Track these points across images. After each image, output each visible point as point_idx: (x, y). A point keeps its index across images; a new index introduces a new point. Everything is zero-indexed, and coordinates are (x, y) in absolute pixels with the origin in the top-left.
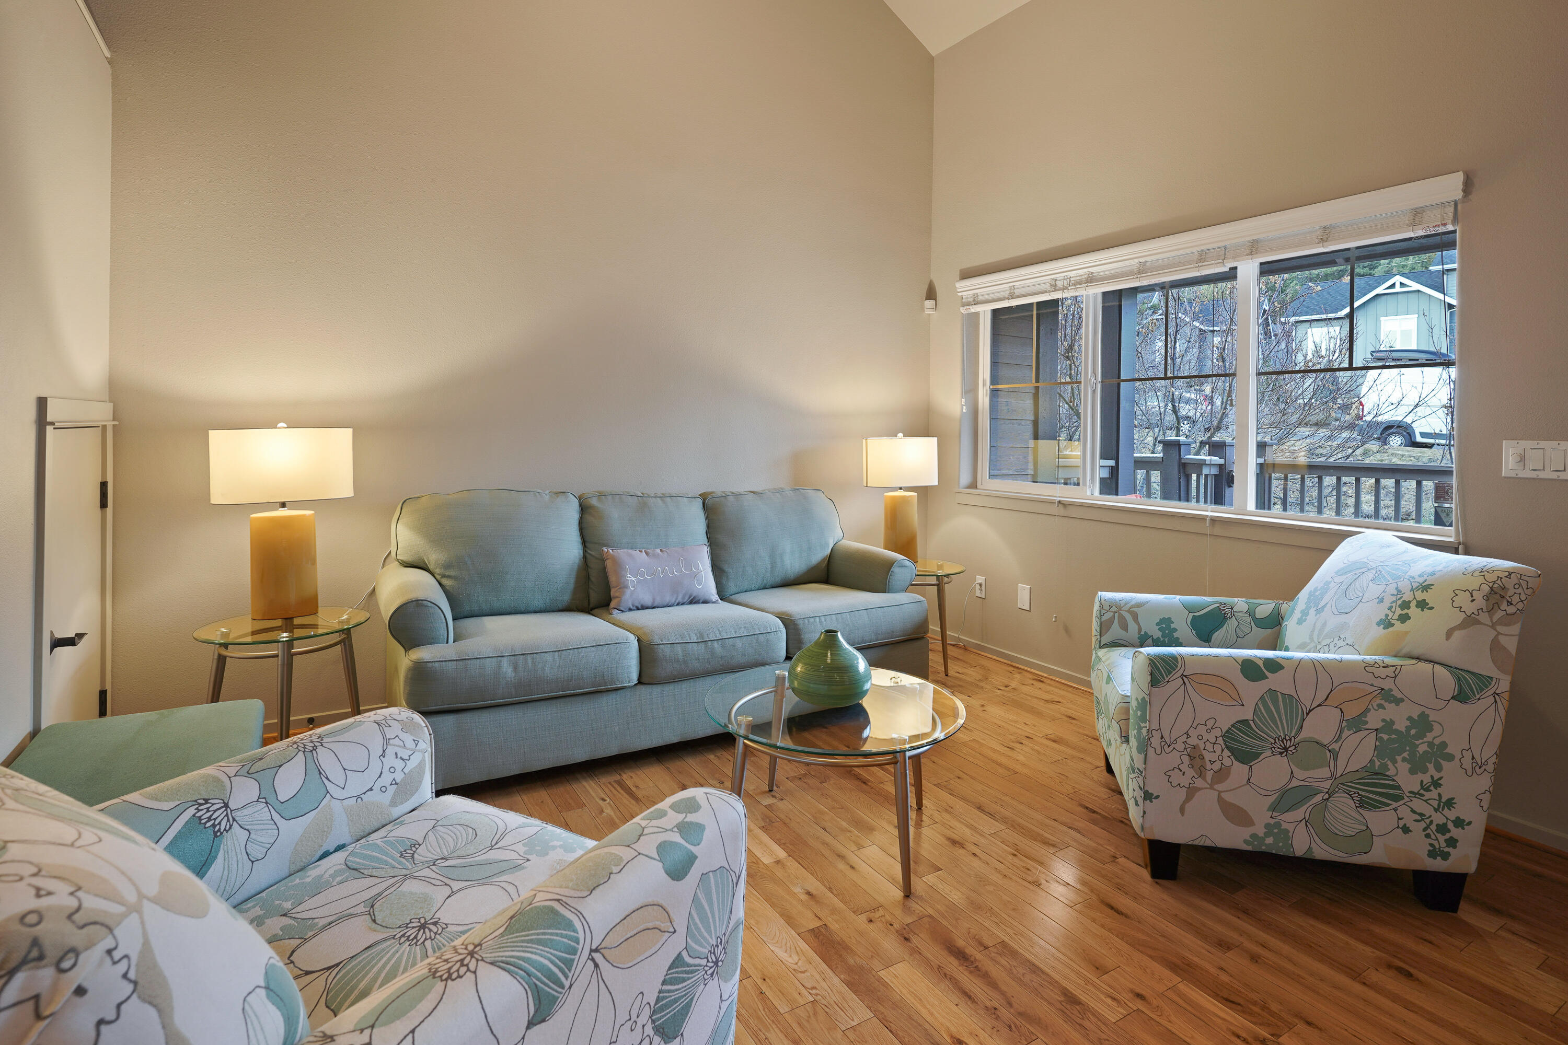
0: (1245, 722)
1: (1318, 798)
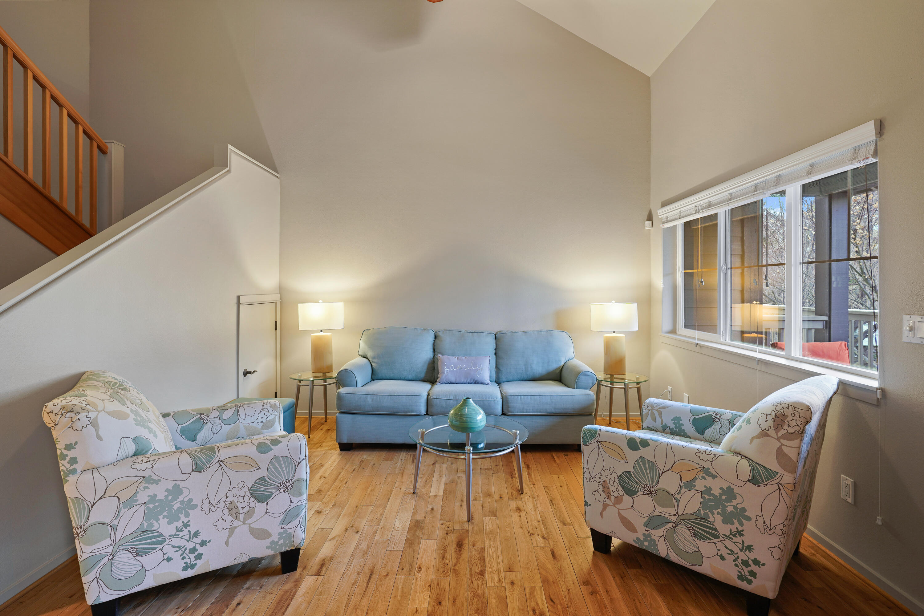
0: (628, 473)
1: (670, 525)
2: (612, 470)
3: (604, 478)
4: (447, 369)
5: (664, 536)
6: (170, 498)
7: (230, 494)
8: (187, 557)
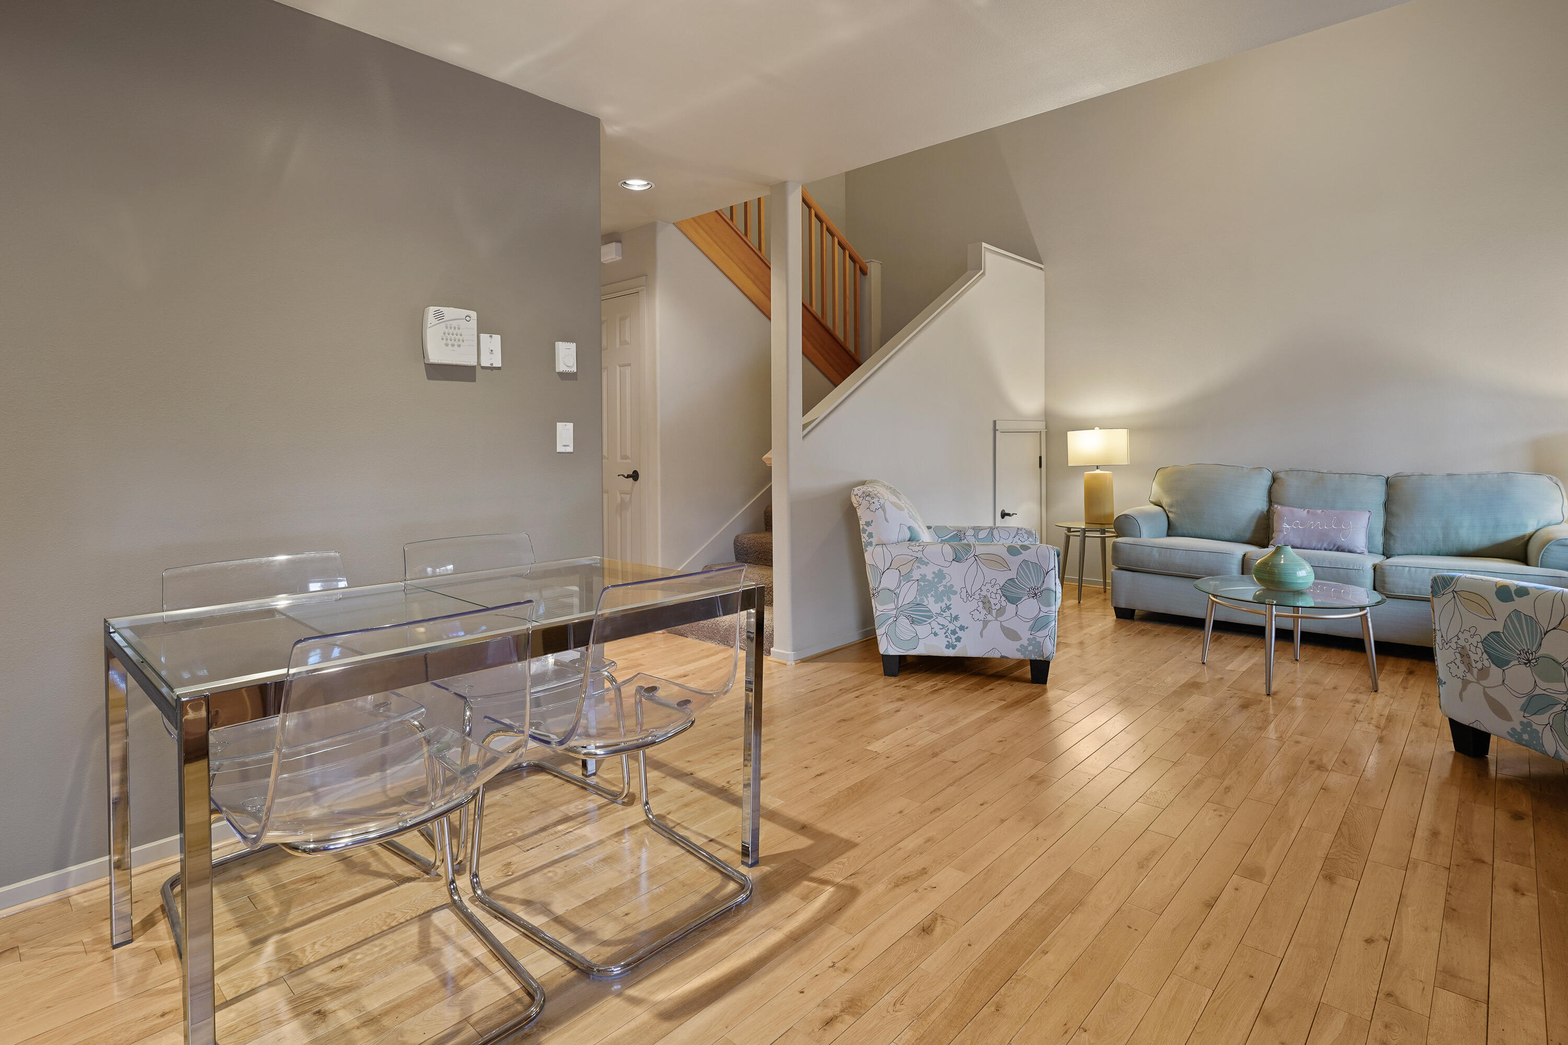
0: (1497, 634)
1: (1558, 709)
2: (1473, 630)
3: (1462, 642)
4: (1288, 527)
5: (1551, 724)
6: (936, 580)
7: (984, 588)
8: (949, 637)
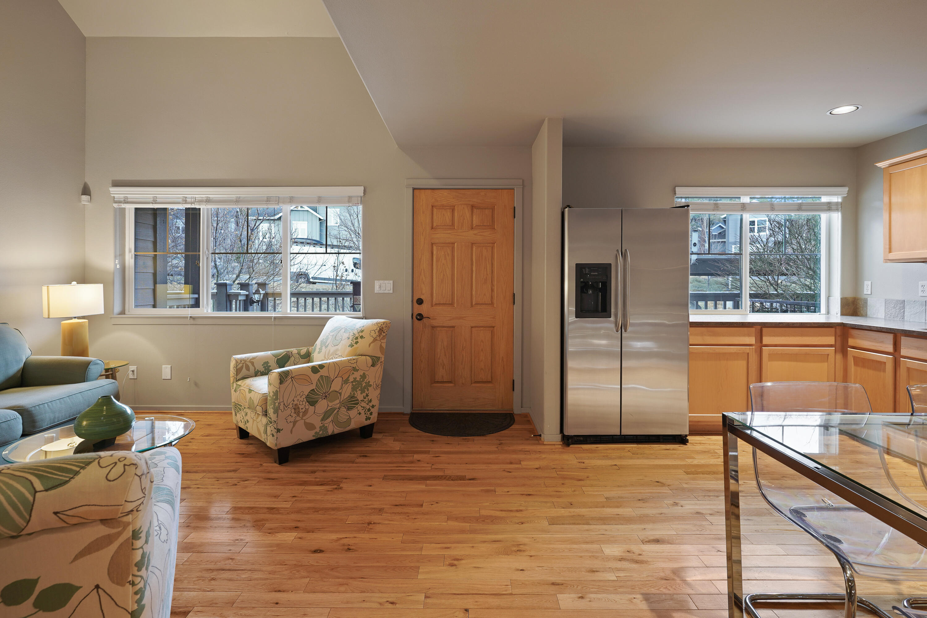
0: (313, 390)
2: (301, 394)
3: (296, 402)
5: (332, 420)
